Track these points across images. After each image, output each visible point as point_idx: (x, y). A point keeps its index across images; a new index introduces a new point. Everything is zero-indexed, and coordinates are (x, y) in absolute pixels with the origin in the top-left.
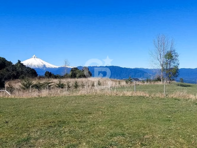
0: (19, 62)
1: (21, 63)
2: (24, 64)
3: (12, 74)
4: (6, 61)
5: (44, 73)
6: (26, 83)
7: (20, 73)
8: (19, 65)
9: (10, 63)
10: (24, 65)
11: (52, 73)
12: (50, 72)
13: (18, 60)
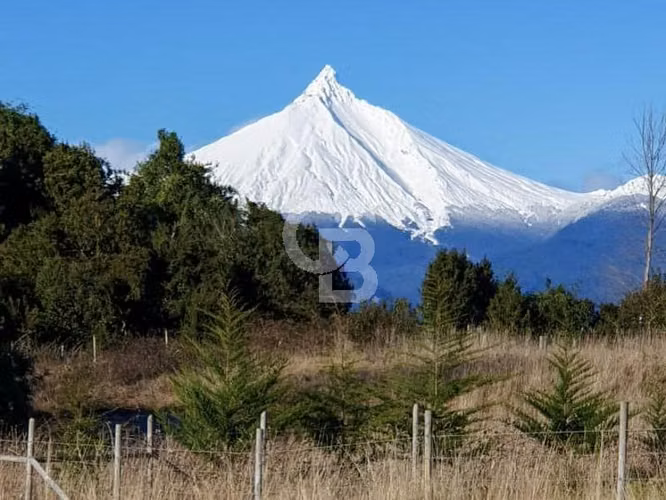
0: (171, 149)
1: (187, 158)
2: (219, 177)
3: (107, 277)
4: (49, 142)
5: (421, 273)
6: (219, 384)
7: (179, 276)
8: (167, 181)
9: (86, 165)
10: (215, 190)
11: (499, 275)
12: (474, 259)
13: (162, 134)
